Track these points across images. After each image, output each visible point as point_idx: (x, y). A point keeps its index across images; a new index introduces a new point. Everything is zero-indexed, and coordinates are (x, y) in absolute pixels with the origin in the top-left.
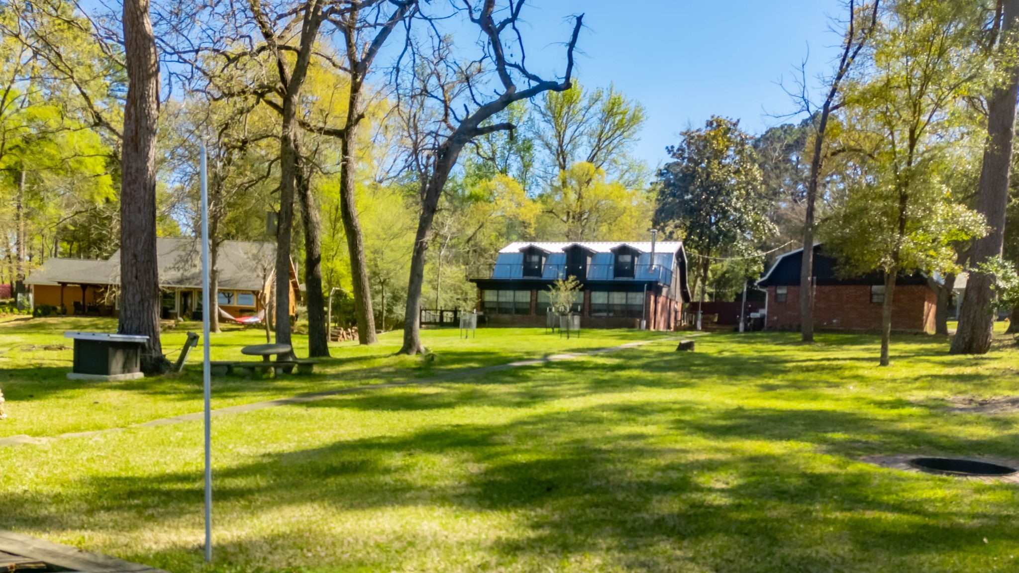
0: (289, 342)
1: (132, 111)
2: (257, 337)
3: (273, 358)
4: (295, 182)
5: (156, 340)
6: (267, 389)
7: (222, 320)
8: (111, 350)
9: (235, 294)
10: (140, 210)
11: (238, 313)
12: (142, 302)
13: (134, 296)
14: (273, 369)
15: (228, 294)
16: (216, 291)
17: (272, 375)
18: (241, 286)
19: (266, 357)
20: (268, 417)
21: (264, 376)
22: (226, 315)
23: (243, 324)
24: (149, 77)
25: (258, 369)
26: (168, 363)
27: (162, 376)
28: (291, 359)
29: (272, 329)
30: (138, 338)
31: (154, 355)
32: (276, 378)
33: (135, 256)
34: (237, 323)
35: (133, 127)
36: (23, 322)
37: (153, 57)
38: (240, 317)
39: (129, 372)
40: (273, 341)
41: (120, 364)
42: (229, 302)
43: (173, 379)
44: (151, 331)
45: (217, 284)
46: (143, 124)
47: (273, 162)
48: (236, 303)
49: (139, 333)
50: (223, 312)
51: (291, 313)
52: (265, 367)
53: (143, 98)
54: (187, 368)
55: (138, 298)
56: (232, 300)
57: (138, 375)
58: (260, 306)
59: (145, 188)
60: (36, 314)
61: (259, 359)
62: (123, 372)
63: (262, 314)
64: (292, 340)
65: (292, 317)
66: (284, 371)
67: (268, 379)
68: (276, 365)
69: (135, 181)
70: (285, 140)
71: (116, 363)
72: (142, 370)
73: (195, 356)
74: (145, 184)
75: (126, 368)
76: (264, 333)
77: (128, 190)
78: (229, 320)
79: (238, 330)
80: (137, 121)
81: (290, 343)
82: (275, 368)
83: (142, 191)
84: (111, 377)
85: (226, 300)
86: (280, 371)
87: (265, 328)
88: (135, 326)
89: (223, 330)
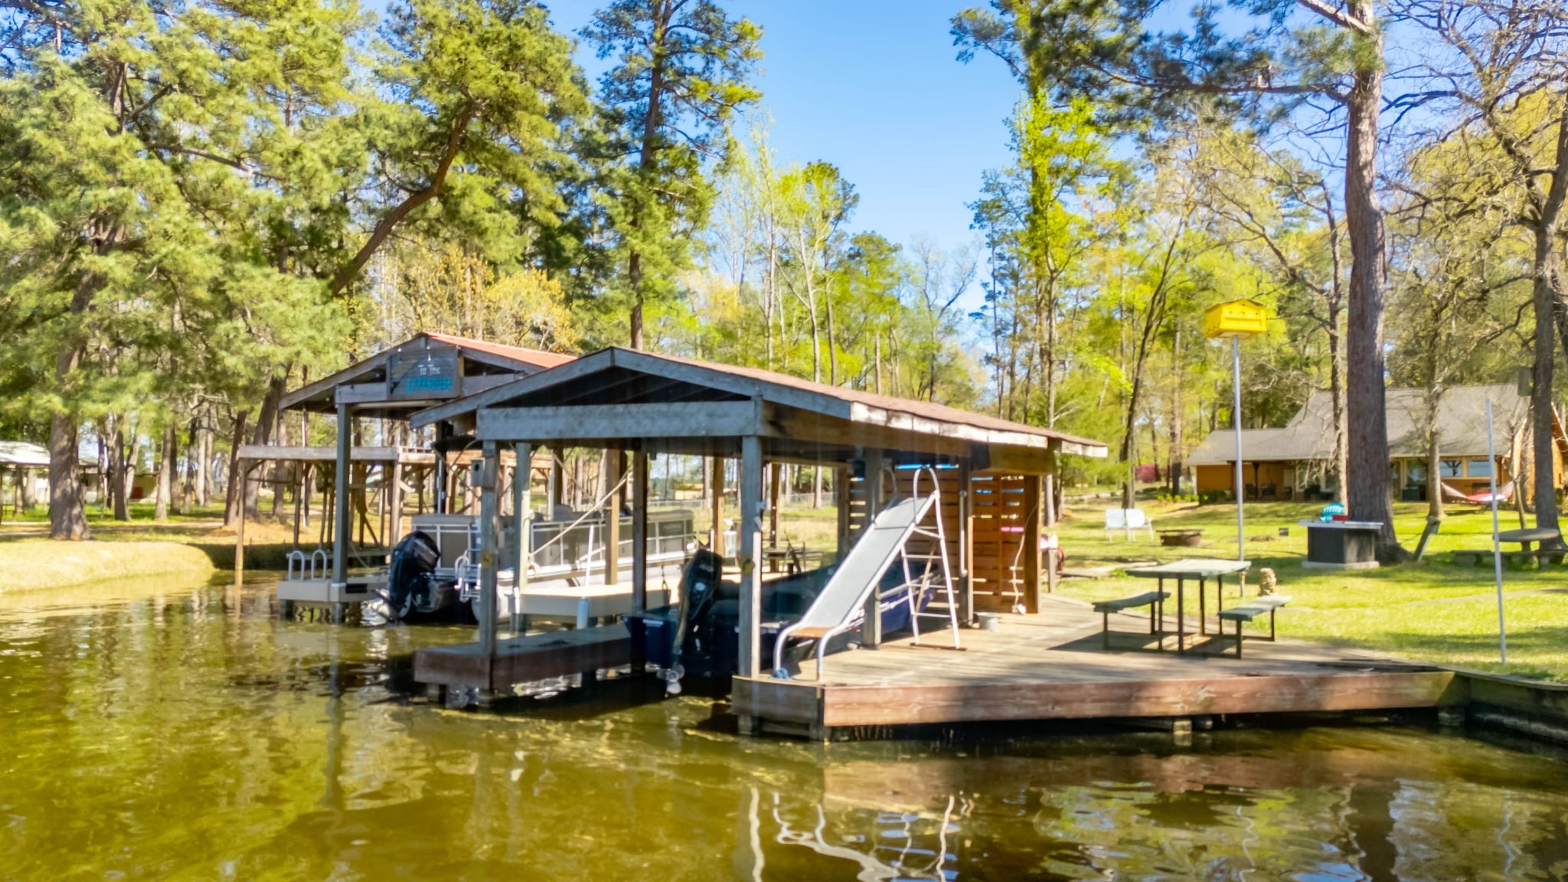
0: (1554, 525)
1: (1358, 289)
2: (1509, 521)
3: (1535, 546)
4: (1555, 327)
5: (1389, 527)
6: (1531, 580)
7: (1447, 499)
8: (1346, 538)
9: (1464, 461)
10: (1368, 390)
11: (1470, 489)
12: (1373, 486)
13: (1364, 480)
14: (1535, 559)
15: (1452, 463)
16: (1437, 459)
17: (1535, 565)
18: (1473, 451)
19: (1526, 544)
20: (1535, 603)
21: (1524, 567)
22: (1452, 492)
23: (1479, 503)
24: (1376, 252)
25: (1515, 560)
26: (1405, 553)
27: (1399, 566)
28: (1559, 547)
29: (1528, 511)
30: (1372, 525)
31: (1389, 542)
32: (1541, 568)
33: (1364, 438)
34: (1468, 503)
35: (1359, 305)
36: (1189, 512)
37: (1380, 231)
38: (1474, 493)
39: (1364, 560)
40: (1533, 526)
41: (1355, 553)
42: (1455, 473)
43: (1414, 569)
44: (1384, 516)
45: (1437, 450)
46: (1370, 300)
47: (1522, 307)
48: (1465, 473)
49: (1370, 519)
50: (1448, 488)
51: (1557, 485)
52: (1525, 557)
53: (1370, 274)
54: (1427, 559)
55: (1368, 483)
56: (1459, 470)
57: (1373, 565)
58: (1504, 476)
59: (1373, 366)
60: (1202, 503)
61: (1517, 547)
62: (1358, 561)
63: (1509, 488)
64: (1561, 524)
65: (1559, 491)
66: (1552, 561)
67: (1530, 570)
68: (1539, 554)
69: (1362, 361)
70: (1540, 281)
71: (1351, 551)
72: (1377, 558)
73: (1435, 546)
74: (1373, 363)
75: (1361, 557)
76: (1515, 516)
77: (1355, 370)
78: (1456, 499)
79: (1472, 512)
80: (1364, 299)
81: (1558, 528)
82: (1539, 557)
83: (1370, 371)
84: (1347, 565)
85: (1450, 471)
86: (1545, 561)
87: (1516, 508)
88: (1366, 512)
89: (1449, 514)
